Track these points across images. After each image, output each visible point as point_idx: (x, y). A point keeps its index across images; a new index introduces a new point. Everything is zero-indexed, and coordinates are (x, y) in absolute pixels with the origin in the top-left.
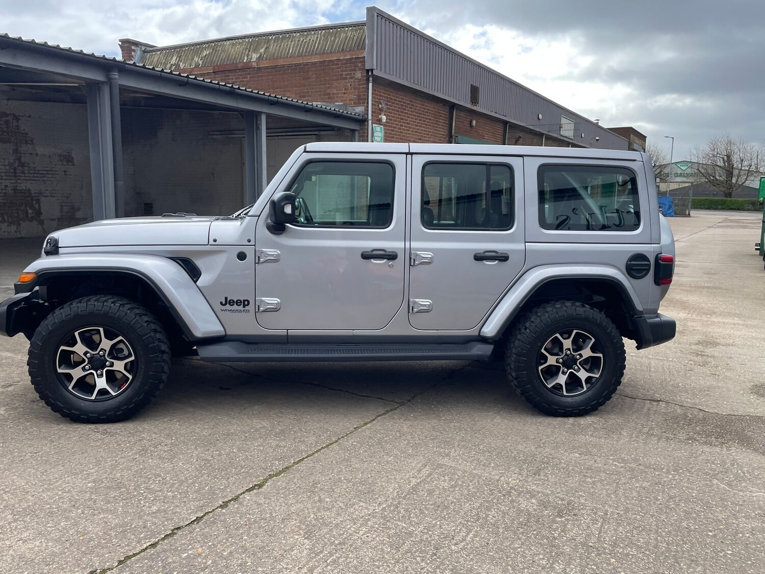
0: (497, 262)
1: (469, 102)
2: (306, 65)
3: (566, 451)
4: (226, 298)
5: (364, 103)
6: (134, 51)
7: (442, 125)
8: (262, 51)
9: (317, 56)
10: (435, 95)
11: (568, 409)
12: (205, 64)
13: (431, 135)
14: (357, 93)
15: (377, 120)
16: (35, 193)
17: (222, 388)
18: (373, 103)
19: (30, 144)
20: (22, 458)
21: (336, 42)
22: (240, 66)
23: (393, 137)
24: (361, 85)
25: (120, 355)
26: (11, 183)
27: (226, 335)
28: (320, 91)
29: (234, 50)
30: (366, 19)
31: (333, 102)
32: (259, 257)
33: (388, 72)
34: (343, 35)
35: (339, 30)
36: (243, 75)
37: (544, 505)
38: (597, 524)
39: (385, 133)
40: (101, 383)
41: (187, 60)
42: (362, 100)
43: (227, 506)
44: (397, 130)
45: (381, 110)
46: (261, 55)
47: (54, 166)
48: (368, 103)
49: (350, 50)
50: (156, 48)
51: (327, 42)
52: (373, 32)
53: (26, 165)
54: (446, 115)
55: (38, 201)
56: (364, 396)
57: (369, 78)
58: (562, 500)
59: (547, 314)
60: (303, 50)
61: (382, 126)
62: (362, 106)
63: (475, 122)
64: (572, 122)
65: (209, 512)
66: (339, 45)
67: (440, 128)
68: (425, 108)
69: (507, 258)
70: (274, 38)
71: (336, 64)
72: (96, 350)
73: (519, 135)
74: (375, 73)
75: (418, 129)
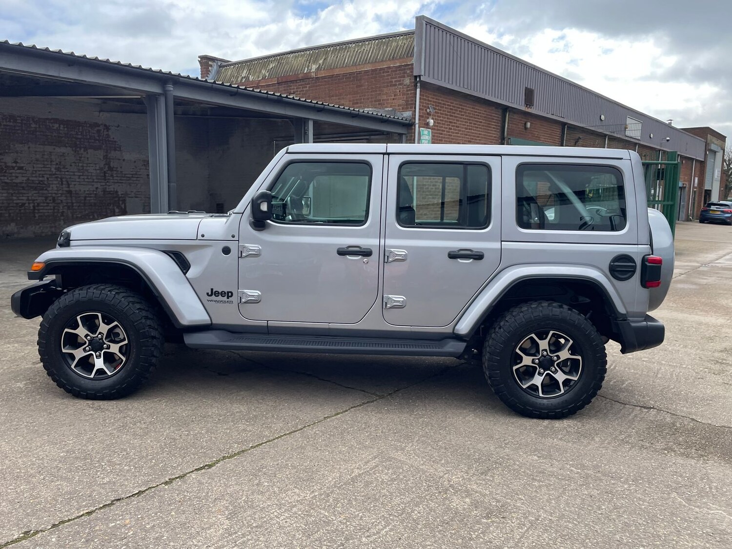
0: (471, 260)
1: (523, 105)
2: (360, 73)
3: (526, 453)
4: (212, 290)
5: (411, 108)
6: (211, 66)
7: (494, 128)
8: (321, 62)
9: (369, 65)
10: (486, 98)
11: (543, 411)
12: (271, 77)
13: (483, 138)
14: (405, 99)
15: (425, 124)
16: (122, 194)
17: (220, 374)
18: (421, 107)
19: (118, 151)
20: (17, 427)
21: (388, 50)
22: (300, 76)
23: (442, 140)
24: (409, 90)
25: (117, 339)
26: (101, 185)
27: (212, 324)
28: (371, 98)
29: (297, 63)
30: (415, 28)
31: (383, 108)
32: (241, 251)
33: (436, 77)
34: (394, 44)
35: (391, 39)
36: (303, 85)
37: (476, 505)
38: (522, 528)
39: (433, 136)
40: (99, 363)
41: (256, 73)
42: (410, 105)
43: (171, 482)
44: (445, 133)
45: (429, 114)
46: (320, 66)
47: (139, 170)
48: (415, 108)
49: (400, 58)
50: (230, 63)
51: (379, 51)
52: (422, 40)
53: (114, 169)
54: (498, 117)
55: (124, 201)
56: (349, 388)
57: (417, 83)
58: (498, 501)
59: (521, 314)
60: (357, 60)
61: (430, 130)
62: (410, 111)
63: (530, 124)
64: (639, 123)
65: (153, 487)
66: (390, 53)
67: (491, 130)
68: (476, 112)
69: (481, 257)
70: (332, 49)
71: (386, 72)
72: (95, 333)
73: (579, 136)
74: (423, 79)
75: (468, 132)
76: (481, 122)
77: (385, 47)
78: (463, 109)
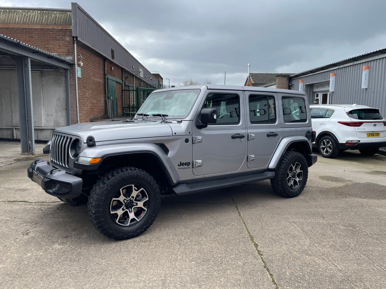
0: (273, 137)
1: (111, 57)
4: (181, 162)
9: (37, 25)
10: (100, 53)
13: (98, 74)
14: (67, 49)
15: (79, 65)
18: (77, 55)
21: (50, 18)
24: (70, 44)
27: (180, 181)
28: (41, 46)
30: (71, 9)
32: (195, 140)
33: (83, 39)
34: (53, 16)
35: (50, 12)
39: (82, 72)
40: (132, 215)
42: (71, 53)
44: (85, 70)
45: (79, 59)
48: (74, 55)
49: (61, 24)
54: (103, 64)
57: (74, 41)
60: (26, 21)
61: (80, 68)
62: (71, 56)
63: (113, 68)
64: (143, 71)
65: (262, 258)
66: (52, 20)
67: (101, 70)
68: (95, 60)
69: (277, 135)
70: (2, 11)
71: (52, 31)
72: (129, 197)
73: (127, 75)
74: (78, 39)
75: (93, 70)
76: (97, 65)
77: (46, 16)
78: (90, 57)
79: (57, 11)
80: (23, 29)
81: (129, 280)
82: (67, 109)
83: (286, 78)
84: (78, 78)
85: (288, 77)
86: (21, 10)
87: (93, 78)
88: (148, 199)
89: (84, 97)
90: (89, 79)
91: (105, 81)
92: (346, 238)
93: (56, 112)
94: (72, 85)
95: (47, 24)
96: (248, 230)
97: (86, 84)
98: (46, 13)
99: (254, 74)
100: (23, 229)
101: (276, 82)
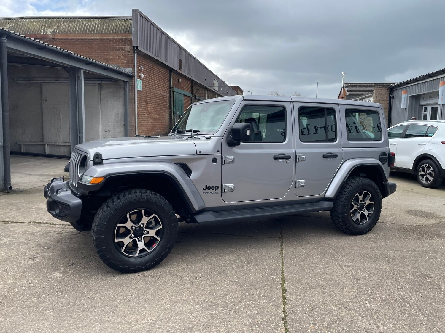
0: (331, 158)
1: (178, 68)
2: (90, 40)
4: (206, 186)
5: (132, 66)
8: (55, 28)
9: (97, 35)
10: (165, 63)
14: (127, 60)
15: (139, 77)
18: (137, 66)
21: (110, 27)
23: (146, 87)
24: (130, 55)
27: (205, 208)
28: (100, 57)
29: (33, 26)
30: (132, 16)
32: (225, 160)
33: (144, 48)
34: (114, 24)
35: (111, 20)
39: (142, 84)
40: (141, 245)
42: (130, 64)
45: (140, 70)
46: (54, 30)
48: (134, 66)
49: (121, 33)
51: (103, 27)
52: (137, 24)
54: (168, 75)
57: (135, 51)
60: (86, 30)
61: (141, 80)
62: (130, 67)
63: (180, 79)
64: (218, 83)
65: (284, 308)
66: (112, 29)
67: (166, 82)
68: (159, 71)
69: (337, 156)
70: (63, 20)
71: (112, 41)
72: (138, 224)
73: (197, 88)
74: (139, 48)
75: (156, 83)
76: (161, 77)
77: (107, 25)
78: (154, 69)
79: (119, 19)
80: (83, 39)
81: (114, 320)
82: (125, 125)
83: (386, 88)
84: (138, 91)
85: (389, 87)
86: (82, 19)
87: (156, 91)
88: (161, 227)
89: (145, 112)
90: (151, 92)
91: (170, 95)
92: (408, 291)
93: (114, 128)
94: (131, 99)
95: (107, 33)
96: (283, 272)
97: (147, 97)
98: (107, 22)
99: (350, 84)
100: (32, 253)
101: (373, 93)
